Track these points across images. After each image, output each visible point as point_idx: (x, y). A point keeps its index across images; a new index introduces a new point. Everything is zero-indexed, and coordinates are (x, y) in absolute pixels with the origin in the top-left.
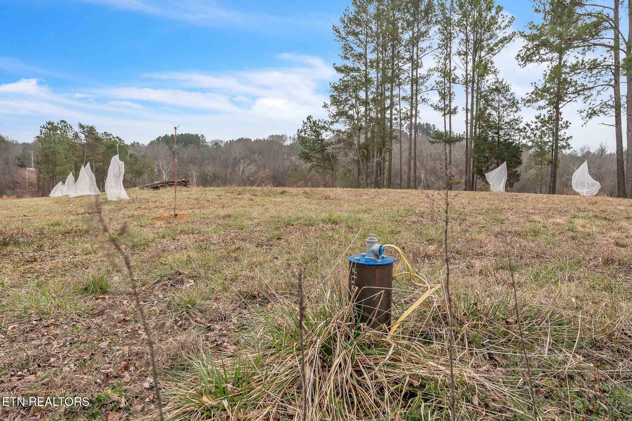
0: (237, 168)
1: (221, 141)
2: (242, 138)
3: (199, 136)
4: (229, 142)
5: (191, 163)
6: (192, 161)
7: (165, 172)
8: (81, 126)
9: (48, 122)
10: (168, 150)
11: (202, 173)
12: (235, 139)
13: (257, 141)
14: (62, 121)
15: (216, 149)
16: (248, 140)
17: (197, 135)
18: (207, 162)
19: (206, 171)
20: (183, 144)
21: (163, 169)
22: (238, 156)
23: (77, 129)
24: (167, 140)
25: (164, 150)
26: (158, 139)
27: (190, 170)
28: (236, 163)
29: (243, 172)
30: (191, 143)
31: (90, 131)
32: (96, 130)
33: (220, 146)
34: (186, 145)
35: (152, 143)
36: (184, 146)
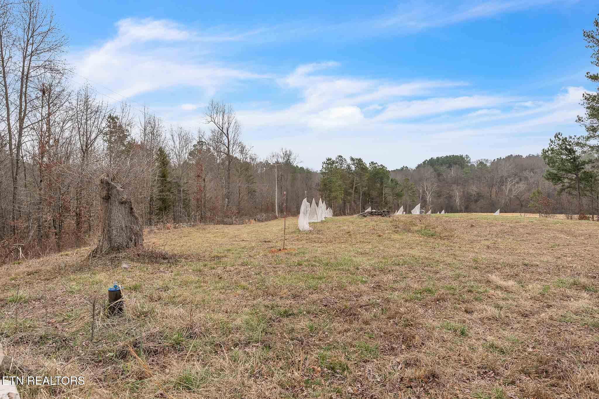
0: (504, 187)
1: (487, 161)
2: (512, 155)
3: (464, 156)
4: (496, 160)
5: (454, 183)
6: (456, 181)
7: (429, 193)
8: (352, 159)
9: (327, 159)
10: (433, 172)
11: (466, 192)
12: (503, 157)
13: (530, 157)
14: (340, 156)
15: (481, 169)
16: (519, 157)
17: (461, 157)
18: (471, 181)
19: (469, 191)
20: (447, 165)
21: (427, 190)
22: (505, 174)
23: (349, 161)
24: (432, 163)
25: (429, 171)
26: (424, 163)
27: (453, 190)
28: (502, 181)
29: (510, 190)
30: (455, 163)
31: (359, 162)
32: (363, 161)
33: (486, 165)
34: (450, 166)
35: (419, 166)
36: (449, 167)
